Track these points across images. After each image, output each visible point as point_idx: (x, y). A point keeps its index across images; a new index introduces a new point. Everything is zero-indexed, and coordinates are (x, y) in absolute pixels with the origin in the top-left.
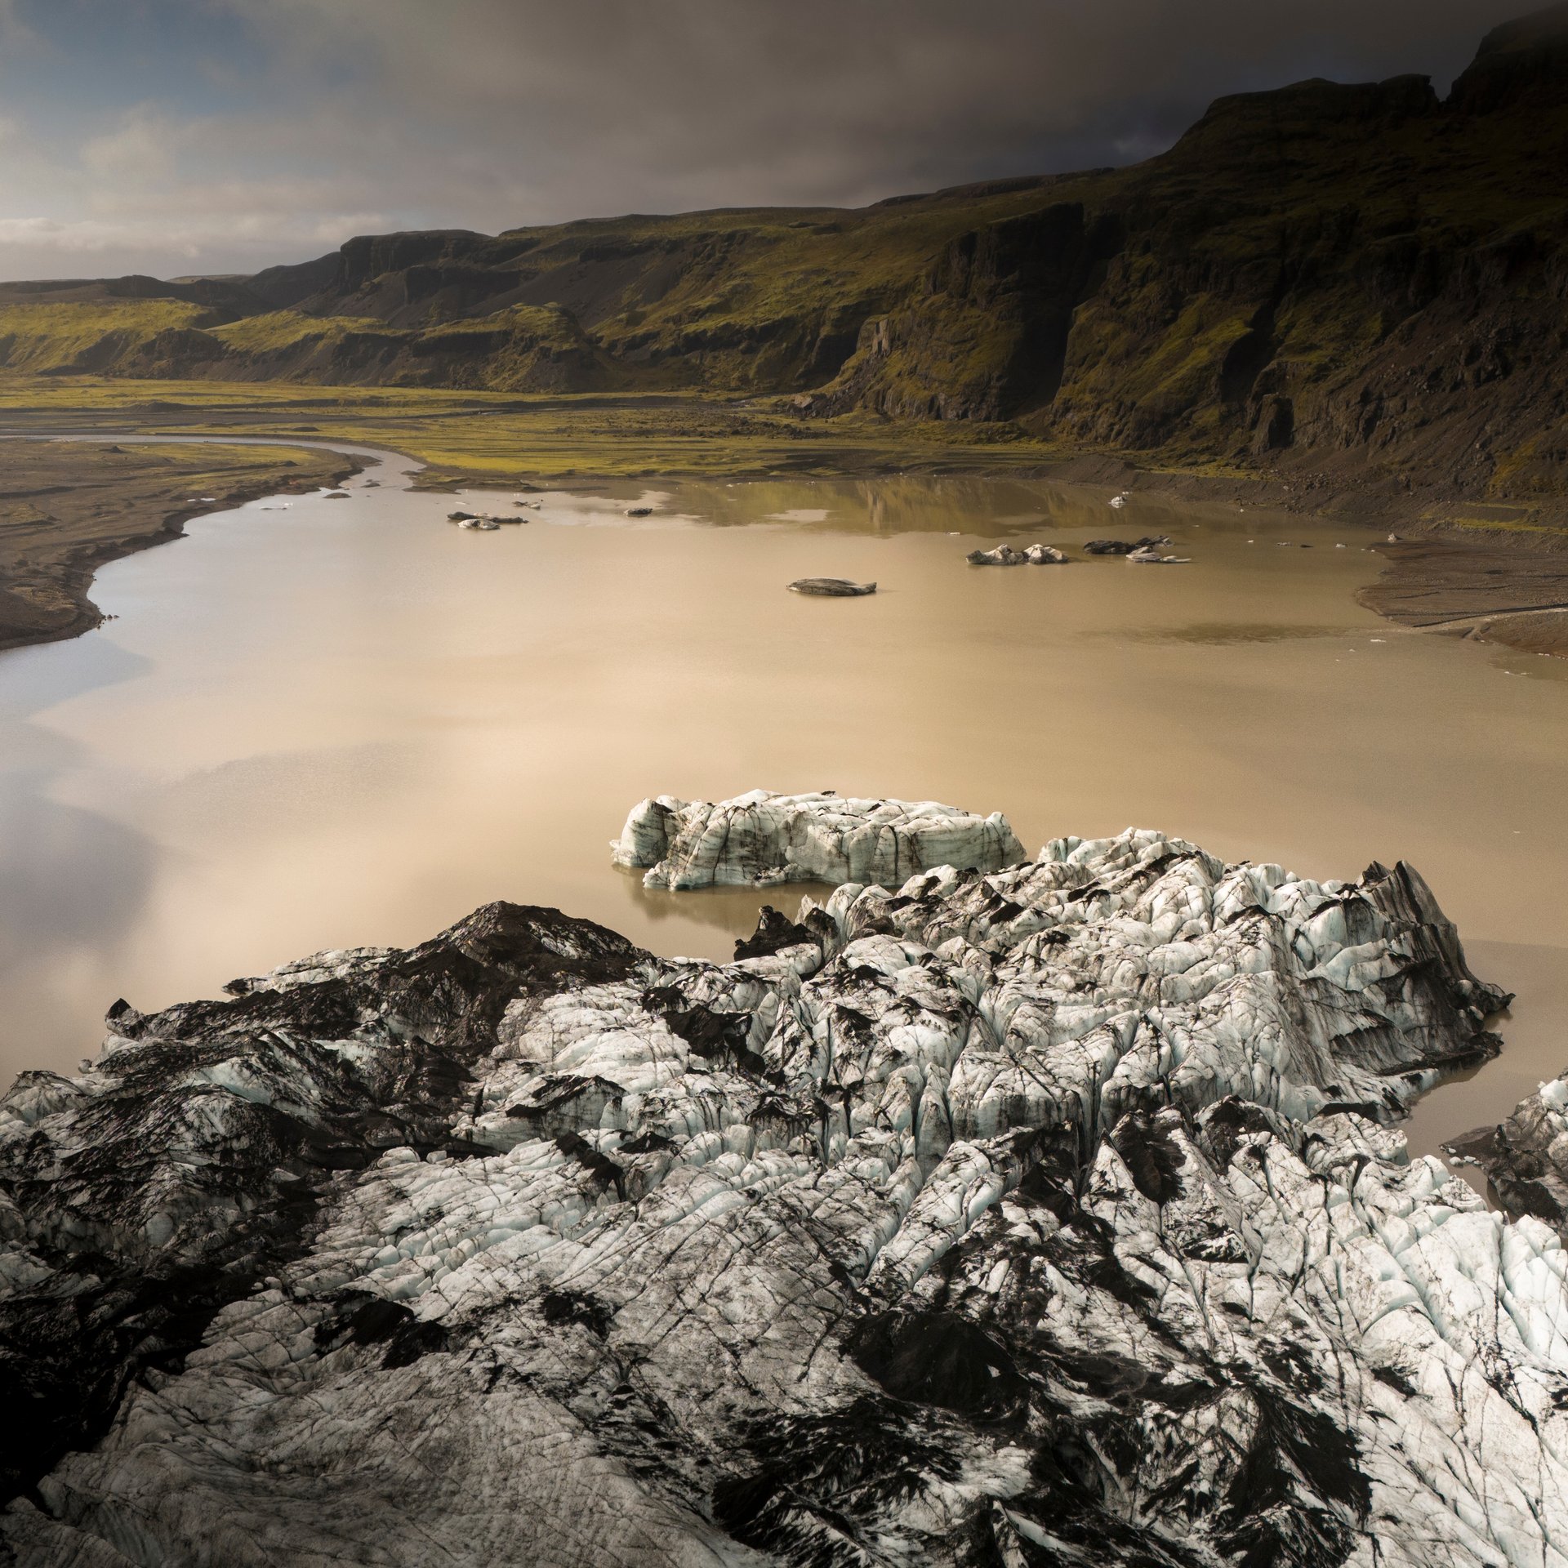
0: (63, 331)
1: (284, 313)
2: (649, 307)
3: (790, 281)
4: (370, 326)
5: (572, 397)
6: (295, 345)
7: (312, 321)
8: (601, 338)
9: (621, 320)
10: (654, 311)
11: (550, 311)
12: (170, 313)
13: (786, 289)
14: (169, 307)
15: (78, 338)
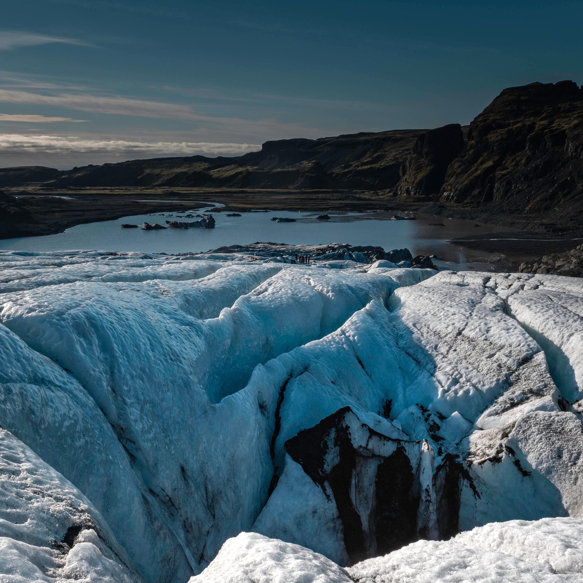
0: (165, 172)
1: (233, 166)
2: (353, 163)
3: (397, 153)
4: (256, 169)
5: (309, 190)
6: (233, 175)
7: (240, 168)
8: (334, 173)
9: (342, 167)
10: (354, 164)
11: (312, 163)
12: (200, 166)
13: (394, 156)
14: (200, 165)
15: (168, 175)
